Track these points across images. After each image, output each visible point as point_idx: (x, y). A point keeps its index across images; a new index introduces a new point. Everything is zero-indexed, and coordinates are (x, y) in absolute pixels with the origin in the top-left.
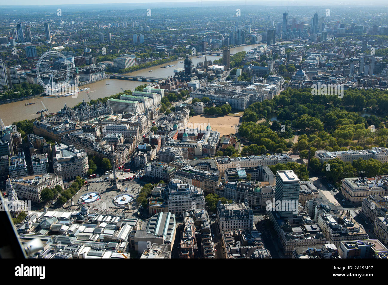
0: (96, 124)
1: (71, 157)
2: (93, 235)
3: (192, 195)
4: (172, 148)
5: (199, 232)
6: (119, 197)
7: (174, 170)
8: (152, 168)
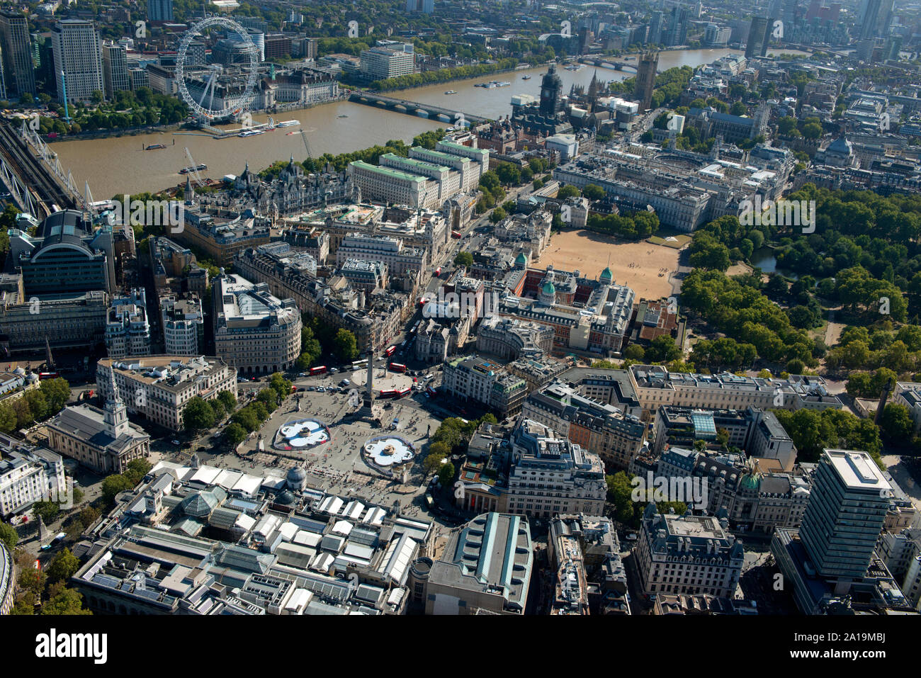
0: (321, 229)
1: (261, 317)
2: (318, 554)
3: (575, 474)
4: (516, 322)
5: (596, 588)
6: (376, 441)
7: (522, 386)
8: (464, 373)
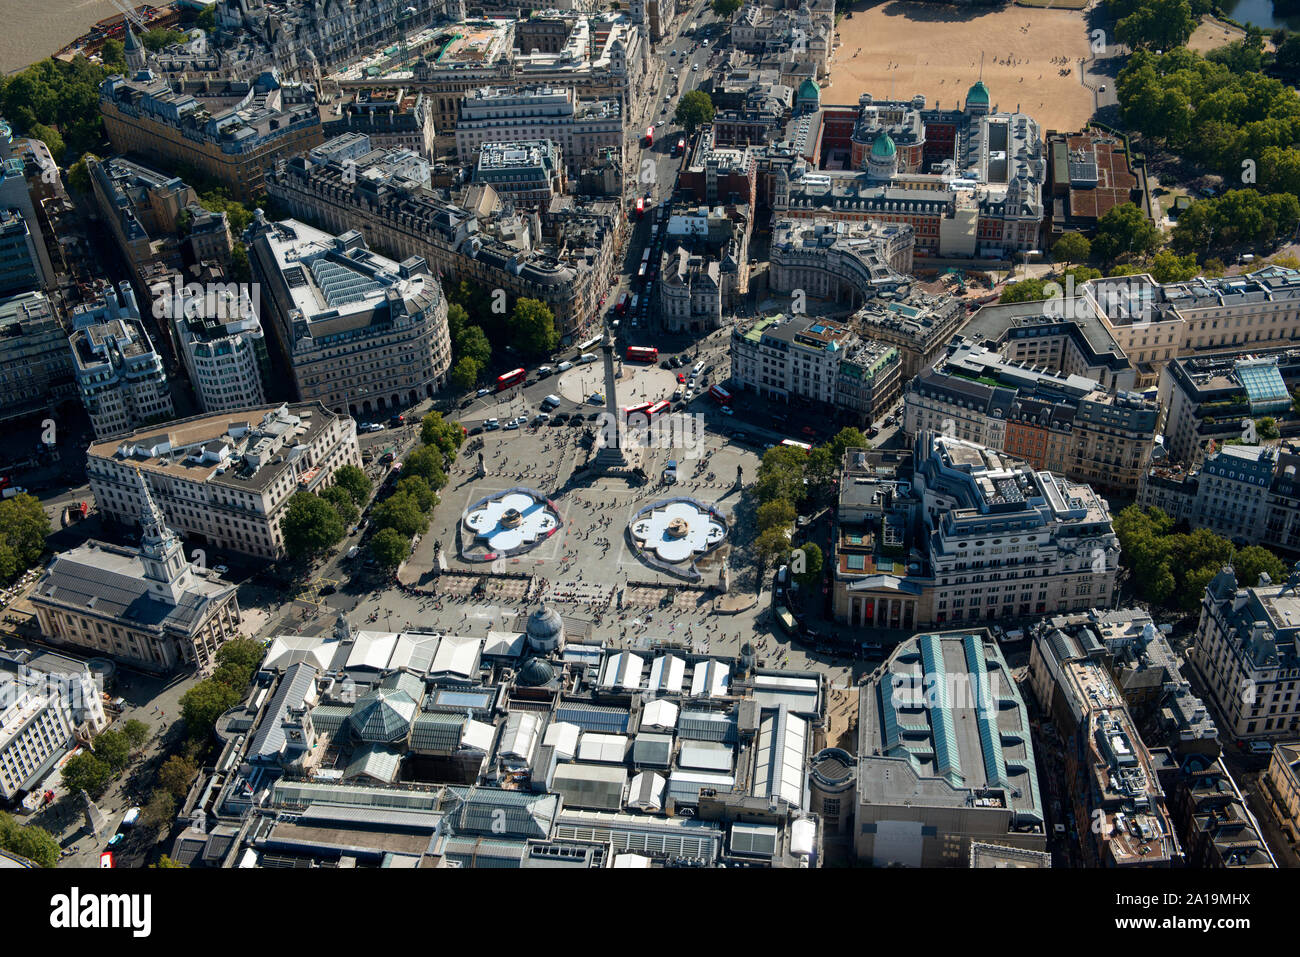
0: (412, 88)
1: (369, 305)
2: (631, 775)
3: (1056, 531)
4: (841, 227)
5: (1163, 757)
6: (648, 513)
7: (892, 360)
8: (778, 352)
